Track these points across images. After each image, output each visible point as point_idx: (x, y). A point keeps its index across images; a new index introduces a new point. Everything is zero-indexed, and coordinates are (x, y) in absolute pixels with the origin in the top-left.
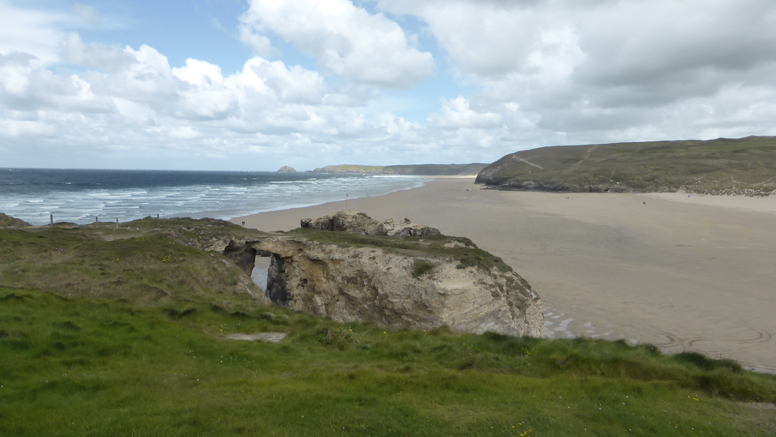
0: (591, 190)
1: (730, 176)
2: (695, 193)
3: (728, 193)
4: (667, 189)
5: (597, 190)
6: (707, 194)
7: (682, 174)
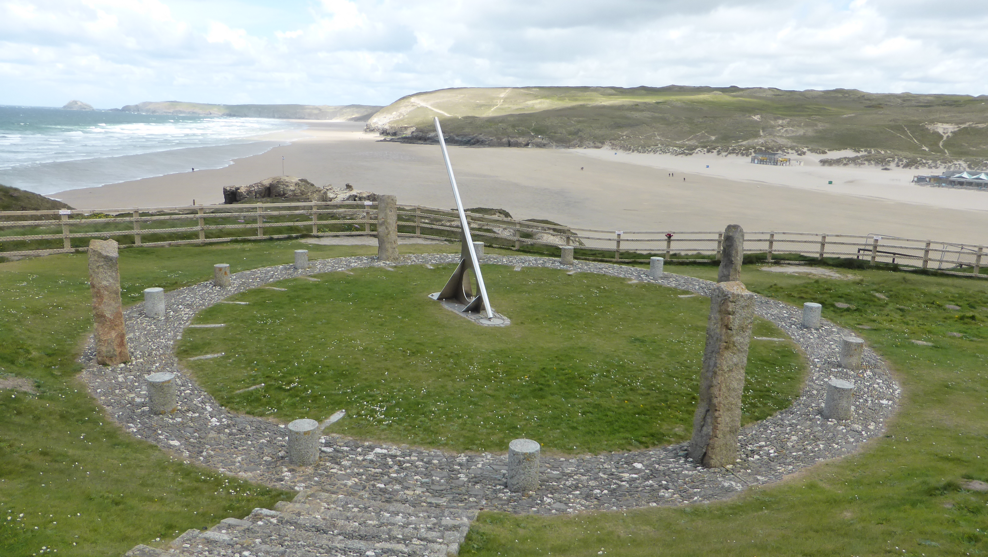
0: (510, 145)
1: (655, 131)
2: (621, 150)
3: (654, 152)
4: (592, 144)
5: (517, 145)
6: (633, 151)
7: (606, 127)
